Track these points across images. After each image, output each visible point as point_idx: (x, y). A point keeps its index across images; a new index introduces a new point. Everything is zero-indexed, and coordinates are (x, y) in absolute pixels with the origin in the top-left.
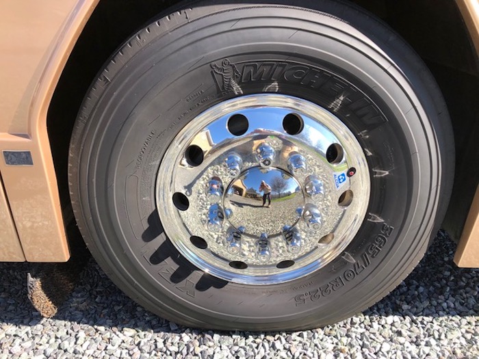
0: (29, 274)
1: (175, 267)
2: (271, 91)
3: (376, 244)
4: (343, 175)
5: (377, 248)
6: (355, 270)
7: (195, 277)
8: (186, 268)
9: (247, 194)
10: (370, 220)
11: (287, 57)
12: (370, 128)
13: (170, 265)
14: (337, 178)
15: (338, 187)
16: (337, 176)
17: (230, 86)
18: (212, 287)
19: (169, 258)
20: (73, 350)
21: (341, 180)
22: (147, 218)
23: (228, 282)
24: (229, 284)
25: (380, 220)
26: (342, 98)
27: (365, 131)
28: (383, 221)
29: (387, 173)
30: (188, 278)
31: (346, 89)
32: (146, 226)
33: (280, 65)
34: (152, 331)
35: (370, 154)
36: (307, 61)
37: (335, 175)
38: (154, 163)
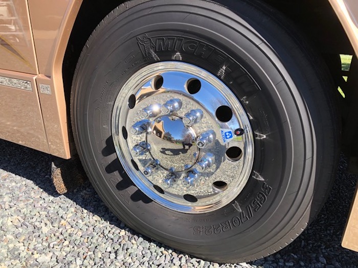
0: (53, 163)
1: (120, 179)
2: (177, 59)
3: (258, 200)
4: (230, 132)
5: (258, 204)
6: (241, 219)
7: (131, 190)
8: (126, 182)
9: (164, 136)
10: (254, 177)
11: (183, 33)
12: (249, 95)
13: (117, 177)
14: (224, 134)
15: (225, 141)
16: (224, 132)
17: (150, 54)
18: (141, 201)
19: (117, 171)
20: (61, 215)
21: (228, 137)
22: (105, 140)
23: (153, 201)
24: (153, 202)
25: (262, 179)
26: (224, 68)
27: (245, 97)
28: (263, 180)
29: (265, 137)
30: (127, 189)
31: (226, 61)
32: (104, 145)
33: (179, 40)
34: (108, 222)
35: (251, 118)
36: (197, 37)
37: (222, 131)
38: (110, 103)
